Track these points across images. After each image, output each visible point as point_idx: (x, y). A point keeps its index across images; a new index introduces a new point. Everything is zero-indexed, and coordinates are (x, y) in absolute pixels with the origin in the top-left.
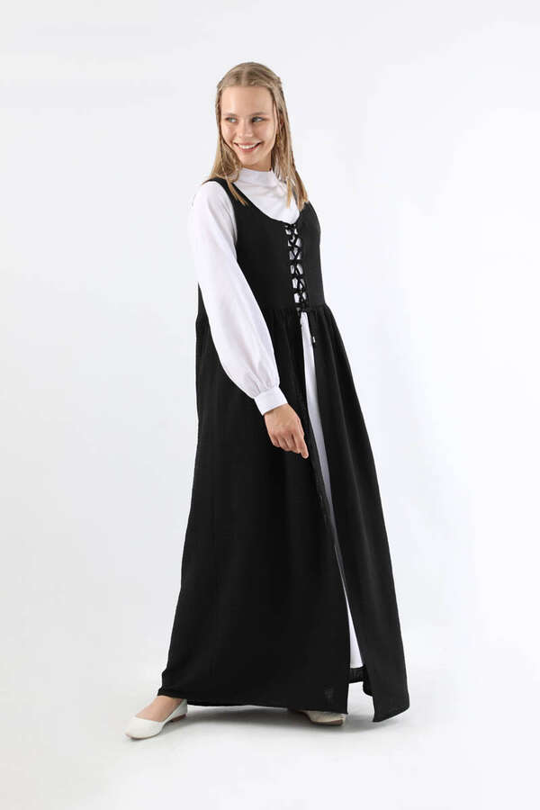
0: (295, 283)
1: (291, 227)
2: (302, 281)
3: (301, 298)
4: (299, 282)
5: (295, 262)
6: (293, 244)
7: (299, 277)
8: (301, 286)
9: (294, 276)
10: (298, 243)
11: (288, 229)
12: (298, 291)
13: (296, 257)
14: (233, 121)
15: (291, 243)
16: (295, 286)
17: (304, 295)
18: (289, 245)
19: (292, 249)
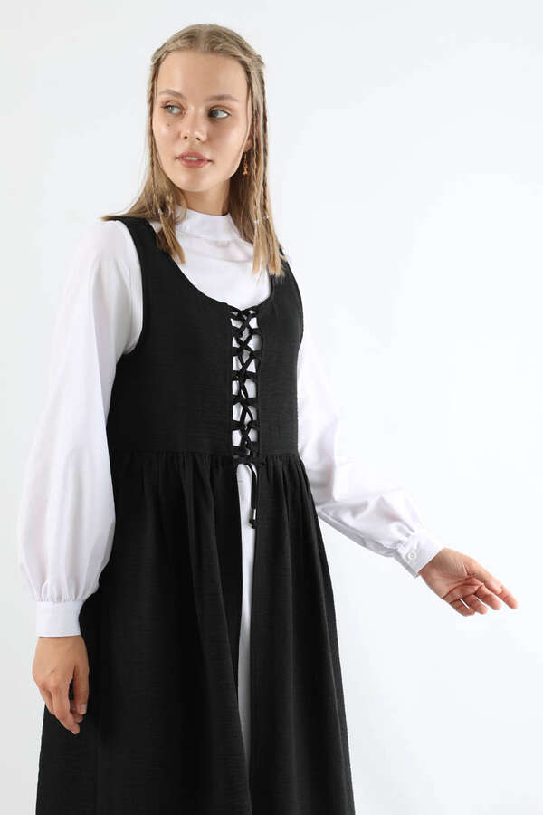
0: (237, 412)
1: (243, 315)
2: (252, 410)
3: (245, 437)
4: (245, 411)
5: (243, 376)
6: (244, 345)
7: (246, 403)
8: (248, 419)
9: (238, 399)
10: (253, 344)
11: (235, 318)
12: (239, 425)
13: (245, 365)
14: (176, 111)
15: (239, 341)
16: (236, 416)
17: (252, 435)
18: (235, 344)
19: (239, 352)
